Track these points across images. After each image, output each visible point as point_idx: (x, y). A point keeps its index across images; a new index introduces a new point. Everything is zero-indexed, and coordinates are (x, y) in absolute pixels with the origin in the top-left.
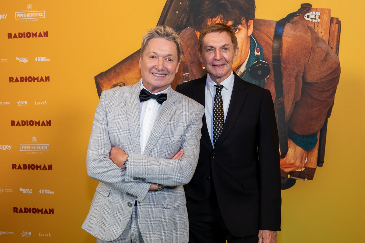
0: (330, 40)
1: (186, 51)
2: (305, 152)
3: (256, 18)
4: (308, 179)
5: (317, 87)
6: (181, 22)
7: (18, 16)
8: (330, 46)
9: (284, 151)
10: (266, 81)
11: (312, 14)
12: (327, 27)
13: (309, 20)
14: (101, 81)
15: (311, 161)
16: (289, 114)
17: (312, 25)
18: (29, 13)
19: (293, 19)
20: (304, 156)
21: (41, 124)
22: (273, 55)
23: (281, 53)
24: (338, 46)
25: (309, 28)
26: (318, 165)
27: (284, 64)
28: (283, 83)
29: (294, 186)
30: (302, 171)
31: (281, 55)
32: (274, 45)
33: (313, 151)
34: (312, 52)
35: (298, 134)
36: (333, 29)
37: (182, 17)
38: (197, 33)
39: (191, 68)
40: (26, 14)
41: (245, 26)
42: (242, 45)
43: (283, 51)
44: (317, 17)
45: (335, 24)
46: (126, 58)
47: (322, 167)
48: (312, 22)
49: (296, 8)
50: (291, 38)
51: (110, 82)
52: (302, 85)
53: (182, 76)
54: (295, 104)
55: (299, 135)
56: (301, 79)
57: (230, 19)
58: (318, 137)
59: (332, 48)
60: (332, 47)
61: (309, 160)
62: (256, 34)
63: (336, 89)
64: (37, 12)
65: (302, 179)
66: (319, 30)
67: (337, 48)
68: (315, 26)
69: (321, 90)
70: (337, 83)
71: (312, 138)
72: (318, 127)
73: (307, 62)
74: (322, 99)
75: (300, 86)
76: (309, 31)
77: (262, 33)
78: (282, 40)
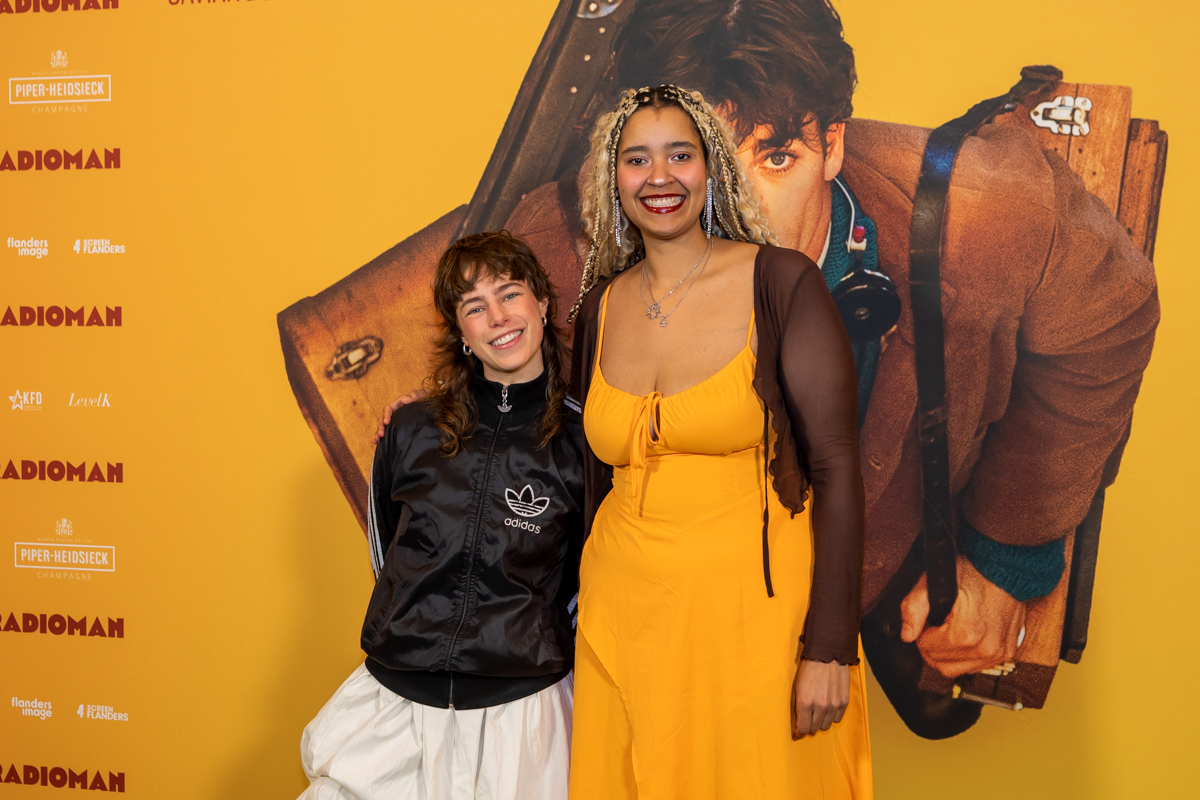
0: (1123, 201)
2: (1020, 604)
3: (855, 115)
4: (1026, 705)
5: (1072, 372)
6: (587, 126)
7: (17, 91)
8: (1124, 225)
9: (941, 601)
10: (885, 346)
11: (1061, 107)
12: (1116, 153)
13: (1049, 129)
14: (300, 330)
16: (962, 466)
17: (1061, 146)
18: (57, 81)
19: (989, 122)
20: (1014, 622)
21: (87, 476)
22: (912, 251)
23: (943, 244)
24: (1152, 226)
25: (1047, 158)
26: (1063, 655)
27: (951, 286)
28: (946, 355)
29: (973, 728)
30: (1005, 674)
31: (943, 253)
32: (918, 215)
33: (1047, 602)
34: (1055, 243)
35: (993, 540)
36: (1138, 164)
37: (592, 106)
40: (47, 86)
41: (817, 146)
42: (804, 214)
43: (949, 237)
44: (1079, 117)
45: (1145, 143)
46: (390, 251)
47: (1079, 664)
48: (1060, 133)
49: (1002, 81)
50: (981, 193)
51: (333, 334)
52: (1014, 363)
54: (988, 431)
55: (1000, 544)
56: (1012, 342)
57: (760, 118)
58: (1066, 553)
59: (1129, 231)
60: (1131, 226)
61: (1033, 636)
62: (852, 174)
63: (1140, 381)
64: (85, 80)
65: (1003, 705)
66: (1085, 163)
67: (1150, 232)
68: (1071, 151)
69: (1084, 383)
70: (1146, 361)
71: (1046, 557)
72: (1066, 519)
73: (1038, 281)
74: (1086, 418)
75: (1009, 366)
76: (1049, 167)
77: (876, 172)
78: (949, 198)
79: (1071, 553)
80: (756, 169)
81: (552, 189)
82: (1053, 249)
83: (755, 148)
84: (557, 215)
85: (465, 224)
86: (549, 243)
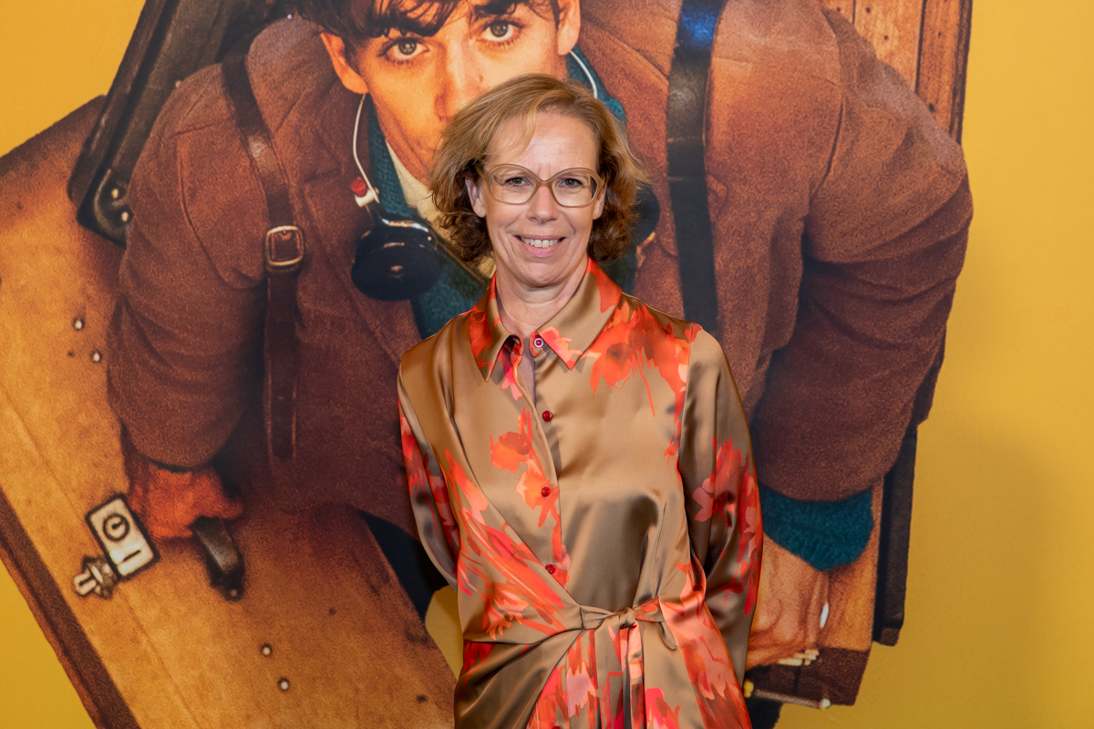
0: (924, 71)
1: (281, 124)
2: (820, 575)
4: (834, 701)
5: (870, 283)
8: (925, 100)
10: (641, 260)
12: (911, 11)
15: (847, 617)
17: (845, 5)
20: (815, 597)
22: (670, 140)
23: (708, 129)
24: (958, 100)
26: (877, 636)
27: (720, 181)
28: (717, 268)
30: (807, 663)
31: (708, 141)
32: (675, 95)
33: (853, 571)
34: (843, 125)
35: (784, 496)
36: (937, 24)
38: (330, 42)
39: (304, 202)
41: (547, 12)
43: (714, 121)
47: (897, 646)
50: (750, 66)
52: (799, 274)
53: (264, 239)
54: (773, 360)
55: (792, 500)
56: (796, 249)
58: (873, 508)
59: (932, 108)
60: (934, 102)
61: (838, 614)
62: (592, 46)
63: (953, 291)
65: (807, 702)
66: (875, 26)
67: (956, 107)
68: (857, 11)
69: (886, 296)
70: (958, 266)
71: (850, 514)
72: (872, 466)
73: (824, 172)
74: (890, 340)
75: (794, 279)
76: (831, 31)
77: (621, 43)
78: (712, 72)
79: (880, 508)
80: (472, 42)
81: (215, 73)
82: (841, 132)
83: (469, 16)
84: (222, 107)
85: (103, 121)
86: (213, 143)
